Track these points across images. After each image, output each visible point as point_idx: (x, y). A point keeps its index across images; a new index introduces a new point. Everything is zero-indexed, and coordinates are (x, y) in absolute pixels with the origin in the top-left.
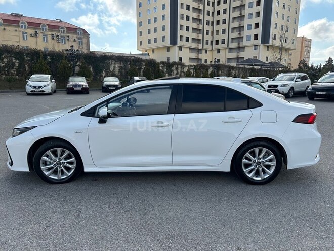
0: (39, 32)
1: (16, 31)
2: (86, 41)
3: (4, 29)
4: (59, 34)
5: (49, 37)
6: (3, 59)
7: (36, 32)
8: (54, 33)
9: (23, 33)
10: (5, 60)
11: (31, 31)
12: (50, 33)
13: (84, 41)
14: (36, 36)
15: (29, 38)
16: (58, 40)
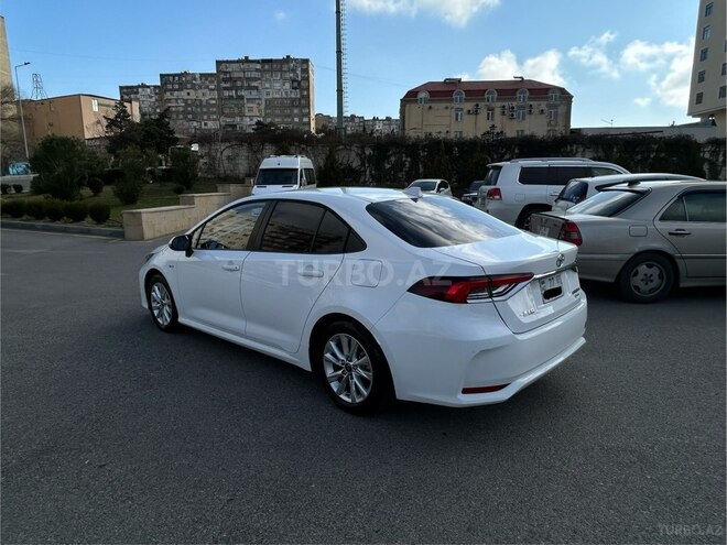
0: (481, 104)
1: (447, 108)
2: (564, 111)
3: (430, 107)
4: (514, 104)
5: (498, 111)
6: (389, 157)
7: (477, 105)
8: (506, 104)
9: (458, 109)
10: (393, 159)
11: (469, 106)
12: (499, 104)
13: (561, 110)
14: (476, 113)
15: (466, 117)
16: (512, 115)
